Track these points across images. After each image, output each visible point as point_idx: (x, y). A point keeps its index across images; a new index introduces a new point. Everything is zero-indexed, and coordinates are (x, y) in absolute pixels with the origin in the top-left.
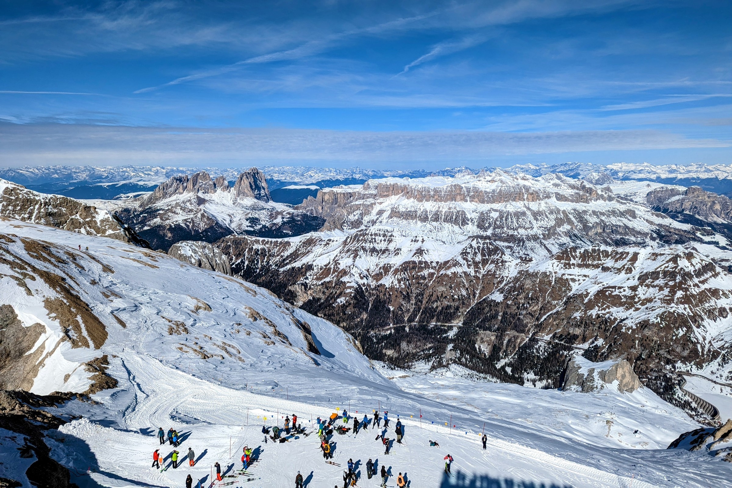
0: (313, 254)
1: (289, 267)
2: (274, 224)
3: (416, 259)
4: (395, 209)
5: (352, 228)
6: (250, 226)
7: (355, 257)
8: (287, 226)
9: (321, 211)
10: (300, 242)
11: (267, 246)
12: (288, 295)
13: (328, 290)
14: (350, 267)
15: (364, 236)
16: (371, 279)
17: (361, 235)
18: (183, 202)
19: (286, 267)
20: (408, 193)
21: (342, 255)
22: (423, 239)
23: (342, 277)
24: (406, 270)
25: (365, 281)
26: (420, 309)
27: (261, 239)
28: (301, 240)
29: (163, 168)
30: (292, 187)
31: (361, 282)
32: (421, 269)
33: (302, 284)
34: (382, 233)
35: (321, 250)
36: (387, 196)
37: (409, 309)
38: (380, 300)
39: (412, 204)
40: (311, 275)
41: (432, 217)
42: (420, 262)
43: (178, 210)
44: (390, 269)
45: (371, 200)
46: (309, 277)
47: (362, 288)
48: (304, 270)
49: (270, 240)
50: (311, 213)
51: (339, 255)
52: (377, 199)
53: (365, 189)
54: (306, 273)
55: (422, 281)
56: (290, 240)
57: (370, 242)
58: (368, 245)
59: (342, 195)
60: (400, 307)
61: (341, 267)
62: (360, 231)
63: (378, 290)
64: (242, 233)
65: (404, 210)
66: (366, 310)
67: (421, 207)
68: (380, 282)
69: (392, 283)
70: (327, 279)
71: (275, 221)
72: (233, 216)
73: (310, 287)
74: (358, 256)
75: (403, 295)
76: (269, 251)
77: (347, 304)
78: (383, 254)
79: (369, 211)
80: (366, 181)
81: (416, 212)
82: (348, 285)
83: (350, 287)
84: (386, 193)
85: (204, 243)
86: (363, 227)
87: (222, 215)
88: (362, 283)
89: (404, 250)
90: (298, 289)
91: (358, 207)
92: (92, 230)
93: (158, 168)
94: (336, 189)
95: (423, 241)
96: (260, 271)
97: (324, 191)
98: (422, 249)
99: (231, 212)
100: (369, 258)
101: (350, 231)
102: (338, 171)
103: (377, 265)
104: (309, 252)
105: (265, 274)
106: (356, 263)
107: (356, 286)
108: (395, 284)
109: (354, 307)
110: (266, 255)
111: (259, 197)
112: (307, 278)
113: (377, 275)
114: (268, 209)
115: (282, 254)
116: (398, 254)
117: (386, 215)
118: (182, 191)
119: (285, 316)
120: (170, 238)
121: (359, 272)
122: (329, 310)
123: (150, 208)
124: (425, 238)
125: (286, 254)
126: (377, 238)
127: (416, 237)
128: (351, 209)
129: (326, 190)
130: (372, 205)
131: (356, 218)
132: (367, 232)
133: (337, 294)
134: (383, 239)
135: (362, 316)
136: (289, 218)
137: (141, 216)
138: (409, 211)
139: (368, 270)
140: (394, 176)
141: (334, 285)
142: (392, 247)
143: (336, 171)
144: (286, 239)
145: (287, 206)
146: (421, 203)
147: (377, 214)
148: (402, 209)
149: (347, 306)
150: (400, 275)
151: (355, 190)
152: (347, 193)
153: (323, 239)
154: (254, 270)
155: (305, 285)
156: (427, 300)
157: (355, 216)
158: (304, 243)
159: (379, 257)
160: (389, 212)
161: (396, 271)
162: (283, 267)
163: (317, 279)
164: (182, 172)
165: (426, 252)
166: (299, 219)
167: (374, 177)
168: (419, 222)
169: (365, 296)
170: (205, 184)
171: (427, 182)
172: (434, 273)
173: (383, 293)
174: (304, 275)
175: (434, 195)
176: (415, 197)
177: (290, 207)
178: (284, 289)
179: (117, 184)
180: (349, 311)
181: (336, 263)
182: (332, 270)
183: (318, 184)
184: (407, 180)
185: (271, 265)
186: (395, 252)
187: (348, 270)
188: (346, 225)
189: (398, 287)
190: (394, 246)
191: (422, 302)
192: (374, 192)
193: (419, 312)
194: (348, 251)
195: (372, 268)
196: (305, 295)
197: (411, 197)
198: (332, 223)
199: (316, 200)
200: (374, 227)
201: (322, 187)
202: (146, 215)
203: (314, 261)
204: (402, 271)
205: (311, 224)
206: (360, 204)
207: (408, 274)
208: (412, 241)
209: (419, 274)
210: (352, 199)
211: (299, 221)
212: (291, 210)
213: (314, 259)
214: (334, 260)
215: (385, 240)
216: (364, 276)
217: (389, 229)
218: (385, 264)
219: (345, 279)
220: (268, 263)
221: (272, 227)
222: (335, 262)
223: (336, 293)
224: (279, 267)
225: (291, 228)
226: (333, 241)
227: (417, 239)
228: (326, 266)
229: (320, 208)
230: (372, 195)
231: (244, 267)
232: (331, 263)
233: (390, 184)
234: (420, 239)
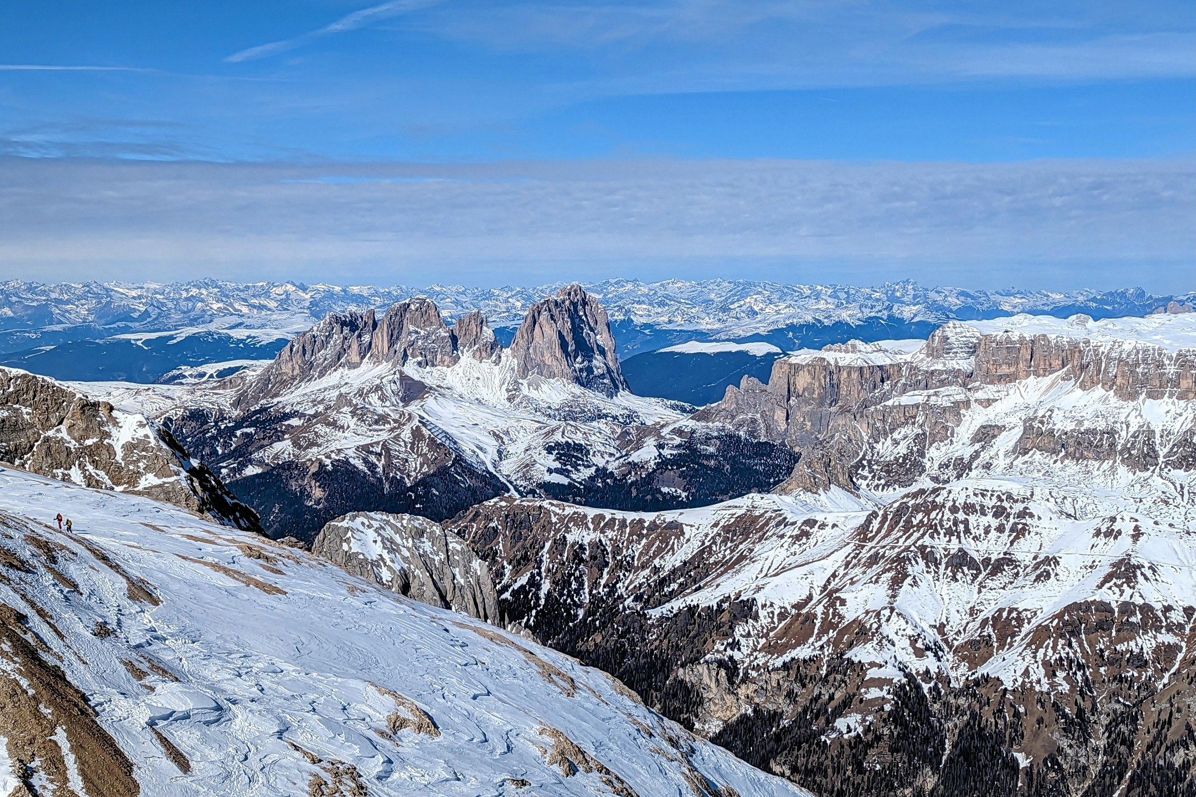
0: (757, 566)
1: (677, 604)
2: (634, 466)
3: (1111, 596)
4: (1036, 424)
5: (887, 485)
6: (557, 471)
7: (896, 583)
8: (672, 474)
9: (783, 426)
10: (716, 525)
11: (610, 534)
12: (675, 695)
13: (804, 686)
14: (878, 614)
15: (928, 513)
16: (950, 656)
17: (917, 509)
18: (361, 393)
19: (668, 606)
20: (1083, 368)
21: (852, 573)
22: (1136, 528)
23: (850, 645)
24: (1075, 633)
25: (930, 663)
26: (1122, 767)
27: (591, 512)
28: (716, 518)
29: (304, 289)
30: (692, 347)
31: (917, 665)
32: (1129, 630)
33: (721, 664)
34: (989, 502)
35: (783, 553)
36: (1010, 378)
37: (1085, 768)
38: (981, 729)
39: (1100, 407)
40: (749, 635)
41: (1170, 453)
42: (1127, 608)
43: (345, 418)
44: (1020, 625)
45: (955, 393)
46: (743, 641)
47: (918, 688)
48: (725, 617)
49: (619, 515)
50: (752, 433)
51: (841, 572)
52: (977, 389)
53: (933, 353)
54: (732, 628)
55: (1131, 673)
56: (681, 520)
57: (949, 533)
58: (940, 544)
59: (855, 375)
60: (1053, 760)
61: (851, 612)
62: (915, 495)
63: (974, 695)
64: (532, 492)
65: (1070, 426)
66: (933, 760)
67: (1131, 419)
68: (982, 670)
69: (1026, 673)
70: (803, 652)
71: (635, 457)
72: (506, 439)
73: (746, 674)
74: (909, 580)
75: (1065, 716)
76: (617, 550)
77: (870, 737)
78: (993, 573)
79: (946, 428)
80: (937, 327)
81: (1112, 433)
82: (872, 673)
83: (879, 683)
84: (1005, 370)
85: (420, 521)
86: (924, 482)
87: (474, 433)
88: (922, 670)
89: (1070, 564)
90: (706, 680)
91: (908, 415)
92: (102, 473)
93: (290, 288)
94: (832, 355)
95: (1137, 534)
96: (588, 613)
97: (793, 360)
98: (1133, 561)
99: (501, 425)
100: (943, 586)
101: (879, 493)
102: (843, 295)
103: (972, 612)
104: (742, 558)
105: (604, 625)
106: (898, 603)
107: (898, 678)
108: (1034, 678)
109: (893, 750)
110: (607, 564)
111: (585, 379)
112: (735, 645)
113: (972, 644)
114: (615, 418)
115: (657, 562)
116: (1048, 576)
117: (1005, 442)
118: (355, 358)
119: (666, 764)
120: (318, 502)
121: (910, 632)
122: (809, 752)
123: (263, 410)
124: (1146, 524)
125: (670, 562)
126: (972, 519)
127: (1113, 519)
128: (884, 421)
129: (802, 356)
130: (957, 408)
131: (902, 449)
132: (939, 500)
133: (833, 704)
134: (995, 523)
135: (918, 782)
136: (678, 446)
137: (238, 433)
138: (1087, 431)
139: (943, 626)
140: (1034, 312)
141: (823, 672)
142: (1024, 552)
143: (834, 296)
144: (669, 516)
145: (674, 407)
146: (1132, 404)
147: (975, 440)
148: (1062, 424)
149: (869, 745)
150: (1054, 649)
151: (899, 359)
152: (872, 368)
153: (790, 519)
154: (568, 611)
155: (730, 667)
156: (1149, 738)
157: (896, 443)
158: (727, 529)
159: (981, 586)
160: (1018, 432)
161: (1040, 635)
162: (660, 603)
163: (771, 649)
164: (359, 299)
165: (1149, 573)
166: (711, 449)
167: (966, 313)
168: (1122, 470)
169: (930, 714)
170: (426, 337)
171: (1155, 332)
172: (1177, 648)
173: (994, 707)
174: (726, 635)
175: (1179, 375)
176: (1108, 384)
177: (683, 410)
178: (661, 676)
179: (172, 337)
180: (874, 762)
181: (833, 597)
182: (818, 623)
183: (771, 337)
184: (1083, 323)
185: (621, 597)
186: (1036, 568)
187: (871, 622)
188: (866, 473)
189: (1045, 688)
190: (1035, 549)
191: (1131, 745)
192: (964, 364)
193: (1121, 777)
194: (874, 560)
195: (956, 621)
196: (729, 699)
197: (1094, 384)
198: (820, 467)
199: (769, 388)
200: (964, 481)
201: (787, 348)
202: (251, 430)
203: (759, 589)
204: (1062, 636)
205: (750, 468)
206: (917, 406)
207: (1081, 645)
208: (1098, 533)
209: (1121, 647)
210: (887, 386)
211: (711, 456)
212: (687, 423)
213: (760, 583)
214: (825, 587)
215: (1000, 529)
216: (928, 648)
217: (1017, 489)
218: (1001, 610)
219: (862, 653)
220: (613, 589)
221: (625, 476)
222: (830, 595)
223: (831, 698)
224: (647, 604)
225: (689, 479)
226: (823, 526)
227: (1116, 527)
228: (798, 606)
229: (780, 415)
230: (956, 373)
231: (538, 598)
232: (816, 598)
233: (1022, 339)
234: (1128, 528)
